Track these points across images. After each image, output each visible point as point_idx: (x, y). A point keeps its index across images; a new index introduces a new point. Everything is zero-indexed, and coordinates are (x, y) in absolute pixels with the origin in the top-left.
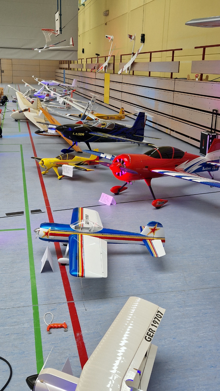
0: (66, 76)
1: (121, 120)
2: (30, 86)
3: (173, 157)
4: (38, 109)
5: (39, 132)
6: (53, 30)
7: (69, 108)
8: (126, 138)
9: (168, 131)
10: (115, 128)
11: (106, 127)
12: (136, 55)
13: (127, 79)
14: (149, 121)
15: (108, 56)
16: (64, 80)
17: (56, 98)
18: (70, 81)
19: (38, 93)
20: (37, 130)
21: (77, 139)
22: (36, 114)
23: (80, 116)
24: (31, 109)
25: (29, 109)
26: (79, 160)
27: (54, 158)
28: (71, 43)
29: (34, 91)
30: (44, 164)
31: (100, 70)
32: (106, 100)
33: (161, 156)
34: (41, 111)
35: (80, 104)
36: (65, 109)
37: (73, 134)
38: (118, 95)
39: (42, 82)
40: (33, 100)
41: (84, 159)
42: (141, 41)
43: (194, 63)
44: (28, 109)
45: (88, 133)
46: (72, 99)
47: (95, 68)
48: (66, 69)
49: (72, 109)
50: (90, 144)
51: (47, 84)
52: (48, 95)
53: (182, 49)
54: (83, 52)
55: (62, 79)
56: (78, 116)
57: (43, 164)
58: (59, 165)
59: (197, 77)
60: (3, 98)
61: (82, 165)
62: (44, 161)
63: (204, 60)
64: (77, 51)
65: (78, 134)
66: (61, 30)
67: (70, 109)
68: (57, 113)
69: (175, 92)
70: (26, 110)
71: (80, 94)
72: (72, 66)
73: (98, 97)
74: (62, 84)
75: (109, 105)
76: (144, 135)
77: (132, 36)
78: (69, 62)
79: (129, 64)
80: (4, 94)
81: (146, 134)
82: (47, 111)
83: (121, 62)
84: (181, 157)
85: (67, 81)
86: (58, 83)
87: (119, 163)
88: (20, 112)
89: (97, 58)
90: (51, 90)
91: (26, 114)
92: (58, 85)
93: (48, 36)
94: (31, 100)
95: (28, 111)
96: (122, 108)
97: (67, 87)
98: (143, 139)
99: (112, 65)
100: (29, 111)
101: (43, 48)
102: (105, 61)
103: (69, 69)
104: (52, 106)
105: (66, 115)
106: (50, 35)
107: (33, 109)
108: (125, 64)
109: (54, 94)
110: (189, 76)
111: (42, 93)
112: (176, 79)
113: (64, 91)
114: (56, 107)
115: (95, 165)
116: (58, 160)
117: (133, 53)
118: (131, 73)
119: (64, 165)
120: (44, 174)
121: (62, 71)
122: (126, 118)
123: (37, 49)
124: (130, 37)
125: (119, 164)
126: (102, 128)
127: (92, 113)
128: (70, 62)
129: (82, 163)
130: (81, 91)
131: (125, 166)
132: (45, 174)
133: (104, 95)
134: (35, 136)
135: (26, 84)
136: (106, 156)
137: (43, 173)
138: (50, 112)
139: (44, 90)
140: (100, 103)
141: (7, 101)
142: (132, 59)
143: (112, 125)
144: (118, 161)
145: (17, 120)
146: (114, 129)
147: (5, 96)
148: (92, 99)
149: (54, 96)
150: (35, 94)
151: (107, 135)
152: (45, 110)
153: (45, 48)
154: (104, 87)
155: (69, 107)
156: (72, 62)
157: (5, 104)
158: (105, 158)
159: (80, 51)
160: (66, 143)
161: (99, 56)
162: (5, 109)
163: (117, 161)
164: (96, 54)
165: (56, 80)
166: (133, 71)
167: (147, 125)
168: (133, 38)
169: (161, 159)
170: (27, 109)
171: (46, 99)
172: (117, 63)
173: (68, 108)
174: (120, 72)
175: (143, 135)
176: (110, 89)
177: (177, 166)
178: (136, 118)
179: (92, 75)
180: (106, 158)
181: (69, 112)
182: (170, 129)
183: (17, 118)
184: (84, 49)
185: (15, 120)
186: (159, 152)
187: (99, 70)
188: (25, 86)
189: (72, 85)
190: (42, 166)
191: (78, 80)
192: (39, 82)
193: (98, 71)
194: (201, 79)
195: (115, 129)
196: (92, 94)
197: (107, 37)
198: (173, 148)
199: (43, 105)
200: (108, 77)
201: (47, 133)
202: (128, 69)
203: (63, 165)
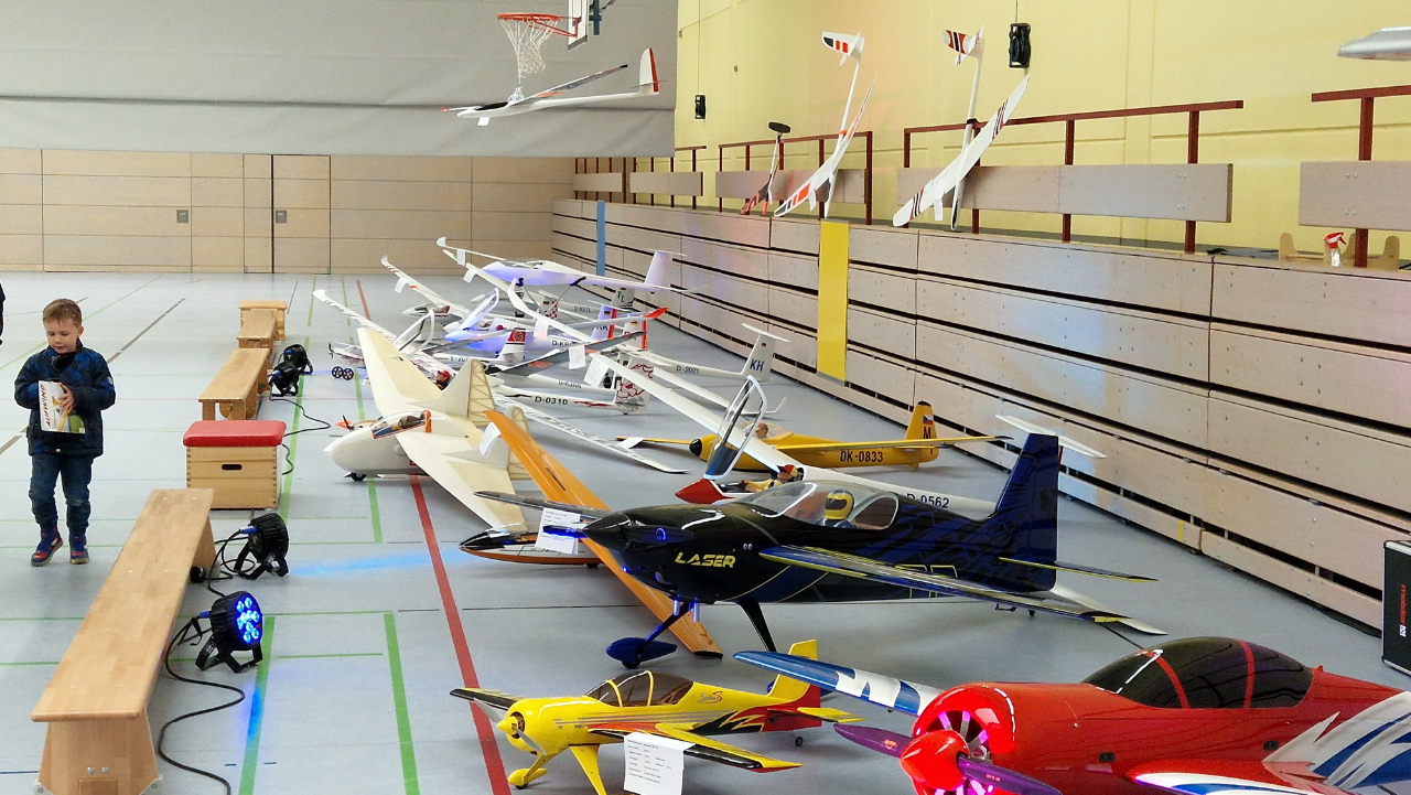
0: (612, 234)
1: (917, 470)
2: (421, 288)
3: (1249, 692)
4: (474, 413)
5: (482, 543)
6: (555, 18)
7: (633, 404)
8: (963, 576)
9: (1187, 533)
10: (900, 521)
11: (849, 520)
12: (986, 132)
13: (942, 253)
14: (1073, 472)
15: (836, 136)
16: (601, 254)
17: (564, 356)
18: (631, 261)
19: (465, 325)
20: (473, 531)
21: (699, 587)
22: (463, 445)
23: (697, 449)
24: (436, 417)
25: (429, 415)
26: (714, 707)
27: (577, 694)
28: (646, 77)
29: (445, 317)
30: (525, 732)
31: (793, 204)
32: (829, 355)
33: (1179, 689)
34: (493, 431)
35: (690, 381)
36: (613, 412)
37: (678, 560)
38: (896, 335)
39: (489, 272)
40: (444, 368)
41: (739, 697)
42: (1012, 60)
43: (1314, 178)
44: (422, 417)
45: (755, 551)
46: (648, 357)
47: (764, 195)
48: (611, 197)
49: (650, 407)
50: (768, 610)
51: (515, 281)
52: (519, 337)
53: (1239, 104)
54: (701, 110)
55: (590, 251)
56: (688, 448)
57: (522, 727)
58: (602, 735)
59: (1334, 245)
60: (285, 354)
61: (728, 729)
62: (527, 714)
63: (1369, 158)
64: (672, 110)
65: (702, 560)
66: (595, 18)
67: (640, 410)
68: (574, 431)
69: (1214, 325)
70: (409, 423)
71: (685, 326)
72: (638, 183)
73: (783, 340)
74: (592, 277)
75: (847, 384)
76: (1061, 556)
77: (962, 36)
78: (628, 166)
79: (953, 177)
80: (288, 331)
81: (1068, 546)
82: (522, 425)
83: (907, 165)
84: (1297, 693)
85: (613, 257)
86: (572, 273)
87: (949, 734)
88: (378, 434)
89: (777, 146)
90: (533, 307)
91: (410, 441)
92: (575, 284)
93: (527, 46)
94: (435, 365)
95: (423, 427)
96: (922, 403)
97: (618, 289)
98: (1050, 579)
99: (859, 181)
100: (428, 430)
101: (506, 103)
102: (821, 163)
103: (627, 197)
104: (544, 395)
105: (620, 443)
106: (540, 42)
107: (445, 417)
108: (933, 173)
109: (553, 331)
110: (1286, 238)
111: (486, 325)
112: (1218, 258)
113: (602, 310)
114: (565, 402)
115: (798, 732)
116: (598, 707)
117: (972, 121)
118: (965, 218)
119: (635, 736)
120: (519, 788)
121: (590, 208)
122: (945, 458)
123: (470, 110)
124: (957, 41)
125: (951, 741)
126: (829, 521)
127: (763, 432)
128: (630, 165)
129: (727, 722)
130: (693, 309)
131: (984, 749)
132: (525, 787)
133: (815, 331)
134: (459, 561)
135: (404, 279)
136: (866, 690)
137: (519, 778)
138: (535, 429)
139: (497, 310)
140: (798, 374)
141: (302, 372)
142: (966, 150)
143: (880, 507)
144: (946, 723)
145: (364, 476)
146: (896, 526)
147: (297, 346)
148: (751, 354)
149: (552, 338)
150: (455, 331)
151: (861, 566)
152: (512, 423)
153: (510, 103)
154: (815, 293)
155: (633, 402)
156: (644, 163)
157: (293, 389)
158: (864, 698)
159: (685, 107)
160: (632, 604)
161: (785, 136)
162: (297, 413)
163: (937, 725)
164: (774, 126)
165: (558, 254)
166: (976, 213)
167: (1064, 495)
168: (969, 45)
169: (1186, 711)
170: (418, 416)
171: (509, 356)
172: (887, 166)
173: (629, 404)
174: (900, 217)
175: (1050, 555)
176: (850, 302)
177: (1272, 745)
178: (1010, 460)
179: (754, 230)
180: (872, 697)
181: (631, 423)
182: (1198, 522)
183: (360, 467)
184: (703, 98)
185: (353, 476)
186: (1167, 667)
187: (786, 203)
188: (399, 288)
189: (648, 284)
190: (510, 739)
191: (679, 255)
192: (468, 265)
193: (783, 209)
194: (1360, 258)
195: (905, 526)
196: (753, 329)
197: (829, 42)
198: (1245, 646)
199: (500, 392)
200: (836, 240)
201: (526, 550)
202: (947, 200)
203: (626, 737)
